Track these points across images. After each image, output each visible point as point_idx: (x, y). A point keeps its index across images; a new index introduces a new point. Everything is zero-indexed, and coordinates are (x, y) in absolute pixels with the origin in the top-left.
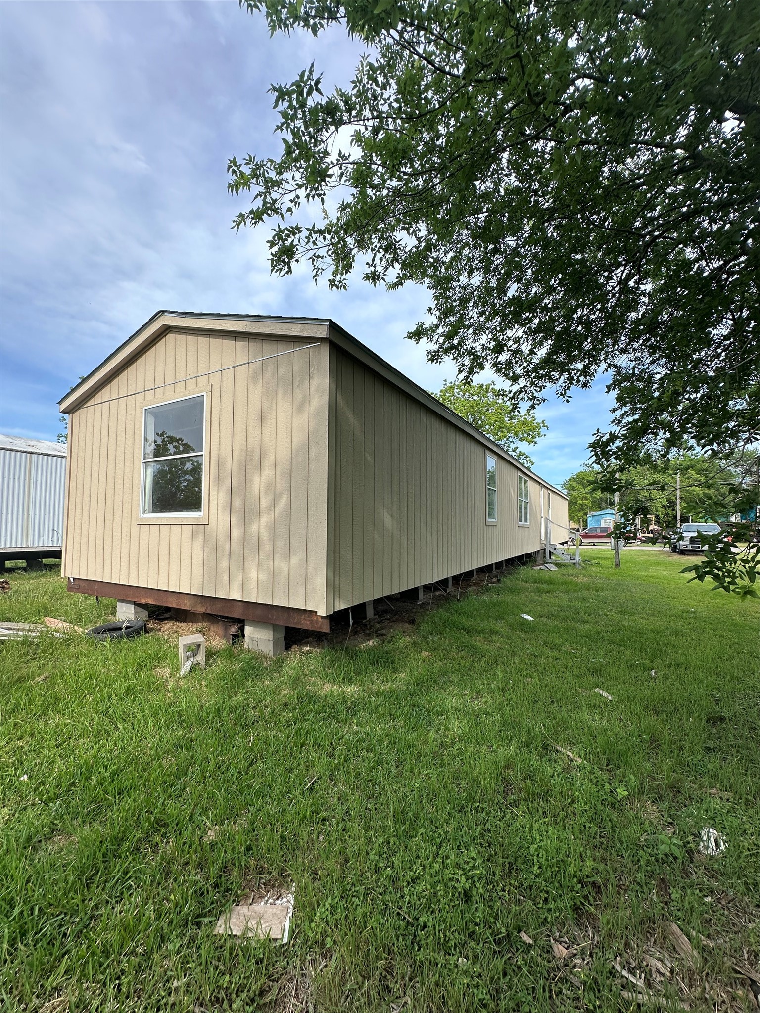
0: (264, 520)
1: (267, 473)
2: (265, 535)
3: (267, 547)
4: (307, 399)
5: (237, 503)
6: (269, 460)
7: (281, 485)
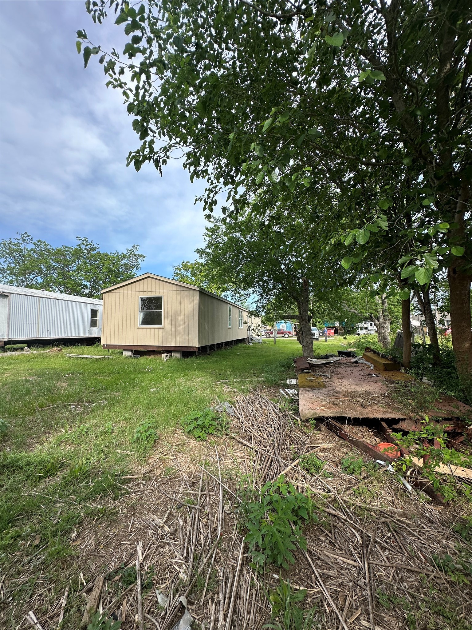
0: (181, 327)
1: (182, 317)
2: (182, 331)
3: (182, 333)
4: (193, 301)
5: (173, 323)
6: (182, 313)
7: (186, 320)
